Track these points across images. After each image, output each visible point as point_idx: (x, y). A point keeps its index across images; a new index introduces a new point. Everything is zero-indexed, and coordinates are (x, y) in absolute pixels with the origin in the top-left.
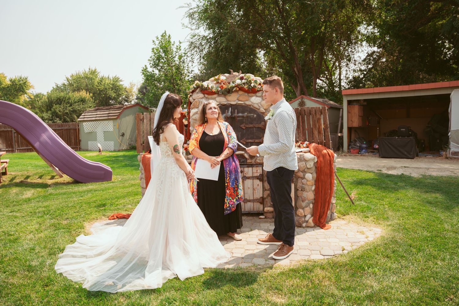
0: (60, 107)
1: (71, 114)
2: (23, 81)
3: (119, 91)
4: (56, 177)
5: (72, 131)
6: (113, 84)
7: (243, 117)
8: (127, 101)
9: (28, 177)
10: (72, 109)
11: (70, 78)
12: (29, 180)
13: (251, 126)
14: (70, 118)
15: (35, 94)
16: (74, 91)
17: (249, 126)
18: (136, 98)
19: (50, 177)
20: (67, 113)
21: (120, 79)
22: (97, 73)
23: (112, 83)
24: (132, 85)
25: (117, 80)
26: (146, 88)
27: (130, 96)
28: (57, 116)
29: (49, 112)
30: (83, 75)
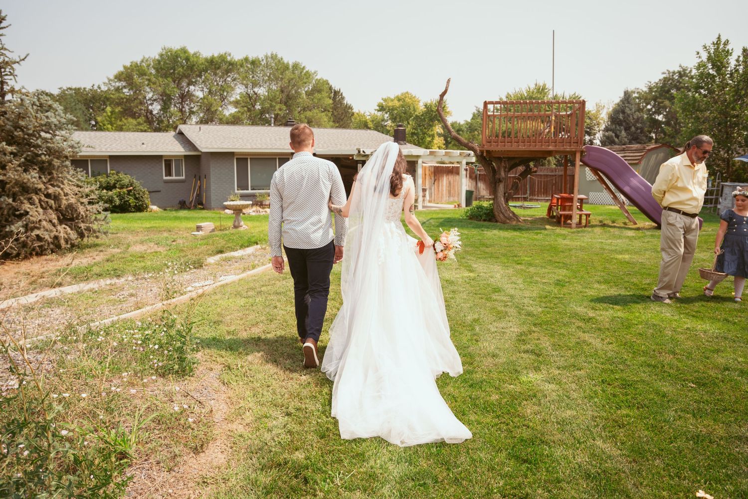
8: (589, 134)
18: (604, 128)
24: (599, 108)
26: (623, 112)
27: (595, 125)
30: (526, 95)
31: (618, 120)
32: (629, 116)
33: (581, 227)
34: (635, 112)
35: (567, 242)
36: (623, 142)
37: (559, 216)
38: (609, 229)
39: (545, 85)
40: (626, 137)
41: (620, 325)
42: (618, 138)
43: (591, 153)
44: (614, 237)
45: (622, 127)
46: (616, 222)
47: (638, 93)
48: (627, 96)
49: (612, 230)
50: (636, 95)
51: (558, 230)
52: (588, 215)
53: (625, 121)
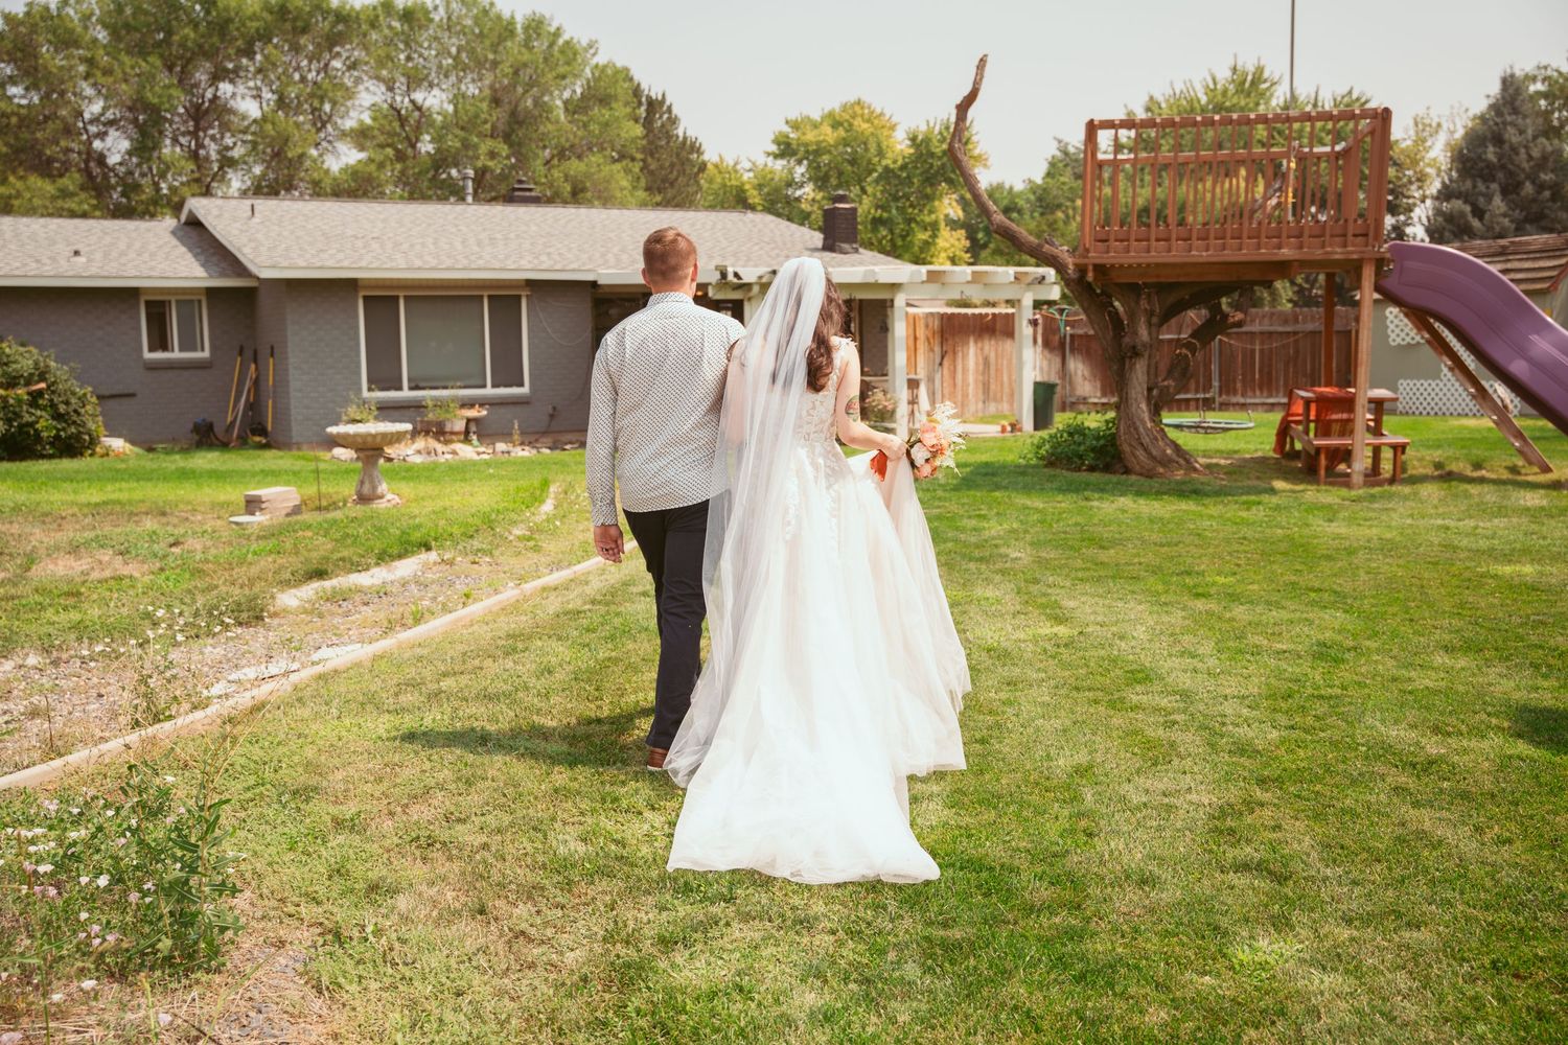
8: (1393, 209)
22: (1264, 86)
26: (1498, 140)
27: (1411, 182)
30: (1204, 100)
31: (1481, 165)
32: (1514, 150)
33: (1380, 484)
34: (1535, 138)
35: (1338, 528)
36: (1497, 229)
37: (1313, 452)
38: (1468, 487)
39: (1260, 70)
40: (1505, 215)
41: (1528, 783)
42: (1481, 219)
43: (1408, 264)
44: (1483, 510)
45: (1494, 186)
46: (1484, 465)
47: (1544, 80)
48: (1511, 91)
49: (1474, 490)
50: (1539, 87)
51: (1312, 493)
52: (1399, 449)
53: (1503, 167)
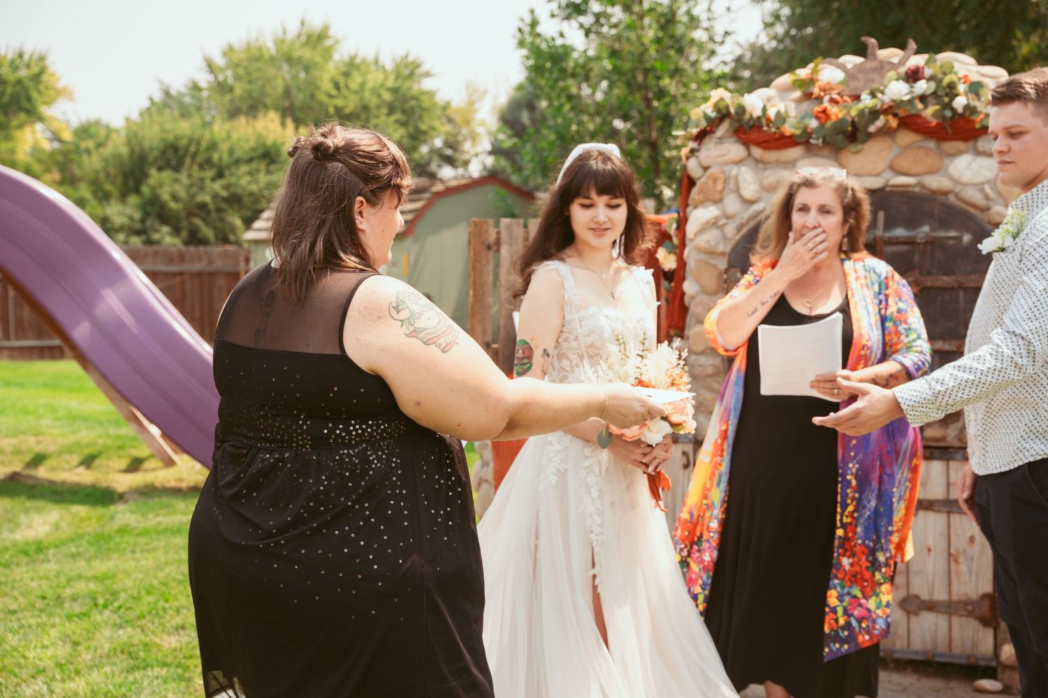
0: (177, 181)
1: (219, 210)
2: (28, 66)
3: (421, 118)
4: (146, 465)
5: (221, 282)
6: (395, 91)
7: (910, 242)
9: (38, 460)
10: (226, 187)
11: (219, 61)
12: (42, 472)
13: (947, 280)
14: (215, 228)
15: (75, 123)
16: (233, 113)
17: (939, 284)
18: (488, 147)
19: (123, 464)
20: (203, 206)
21: (424, 68)
22: (330, 42)
23: (391, 83)
24: (475, 95)
25: (409, 70)
27: (465, 140)
28: (165, 217)
29: (133, 200)
31: (519, 126)
39: (326, 27)
